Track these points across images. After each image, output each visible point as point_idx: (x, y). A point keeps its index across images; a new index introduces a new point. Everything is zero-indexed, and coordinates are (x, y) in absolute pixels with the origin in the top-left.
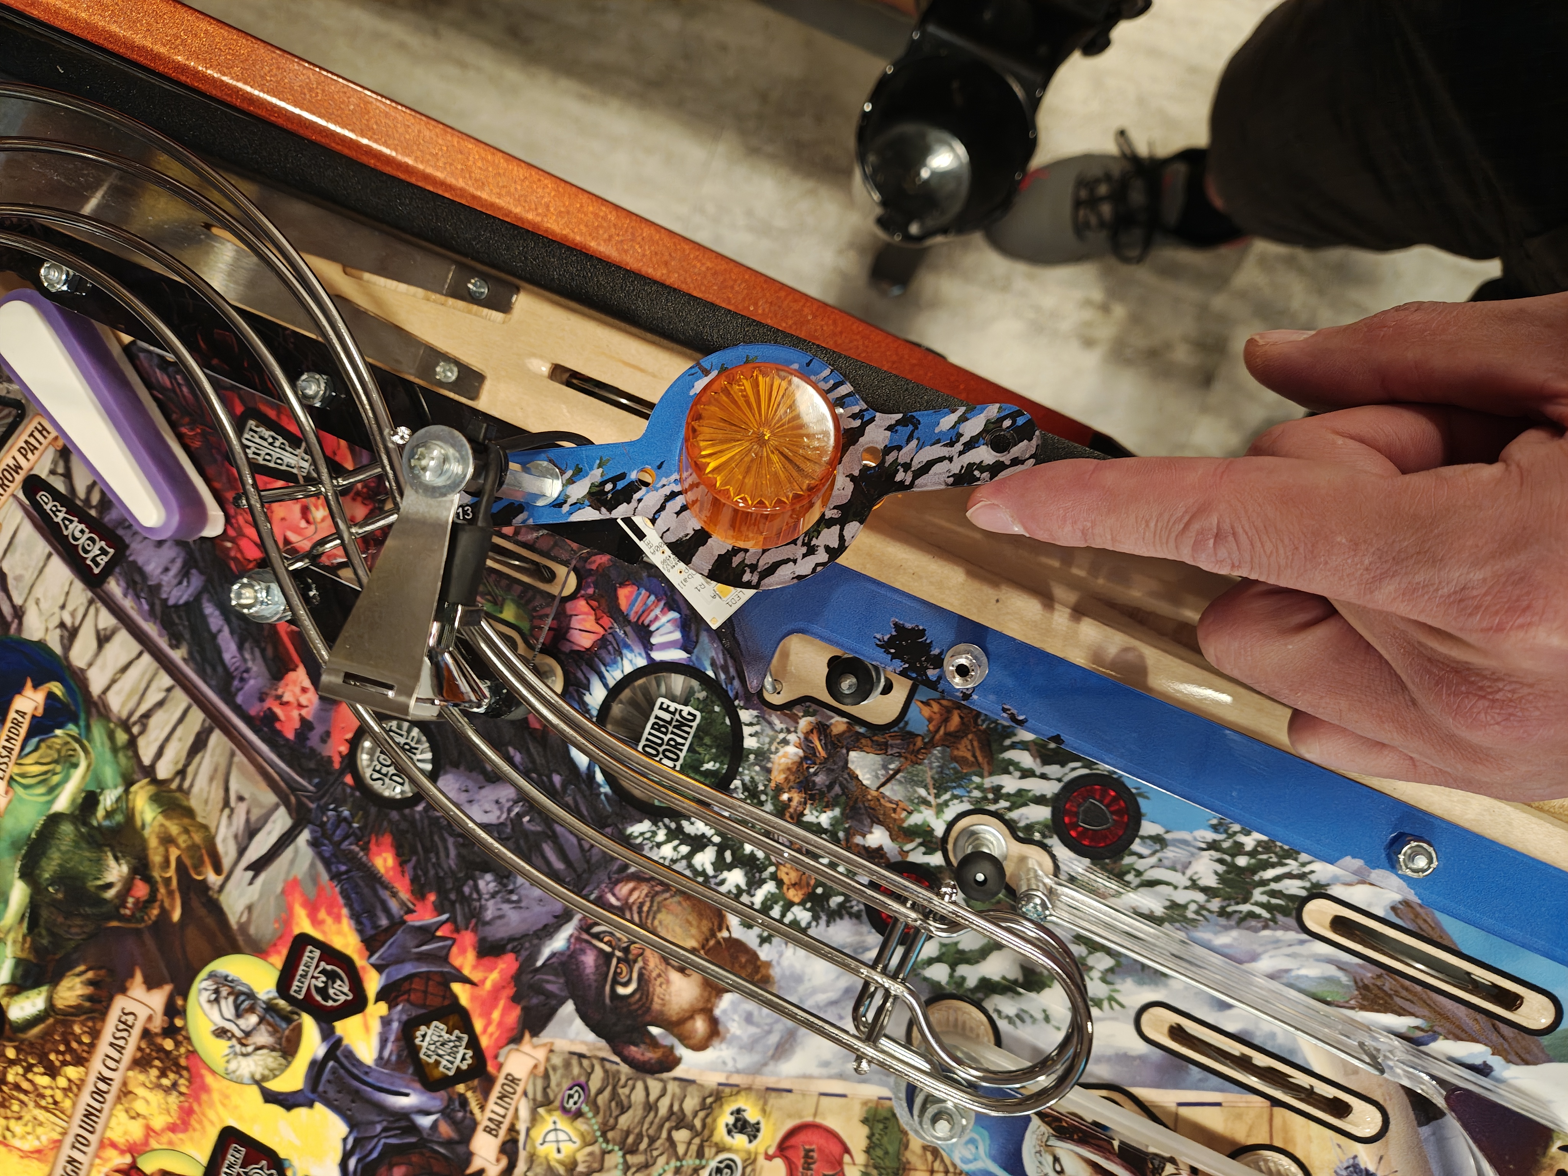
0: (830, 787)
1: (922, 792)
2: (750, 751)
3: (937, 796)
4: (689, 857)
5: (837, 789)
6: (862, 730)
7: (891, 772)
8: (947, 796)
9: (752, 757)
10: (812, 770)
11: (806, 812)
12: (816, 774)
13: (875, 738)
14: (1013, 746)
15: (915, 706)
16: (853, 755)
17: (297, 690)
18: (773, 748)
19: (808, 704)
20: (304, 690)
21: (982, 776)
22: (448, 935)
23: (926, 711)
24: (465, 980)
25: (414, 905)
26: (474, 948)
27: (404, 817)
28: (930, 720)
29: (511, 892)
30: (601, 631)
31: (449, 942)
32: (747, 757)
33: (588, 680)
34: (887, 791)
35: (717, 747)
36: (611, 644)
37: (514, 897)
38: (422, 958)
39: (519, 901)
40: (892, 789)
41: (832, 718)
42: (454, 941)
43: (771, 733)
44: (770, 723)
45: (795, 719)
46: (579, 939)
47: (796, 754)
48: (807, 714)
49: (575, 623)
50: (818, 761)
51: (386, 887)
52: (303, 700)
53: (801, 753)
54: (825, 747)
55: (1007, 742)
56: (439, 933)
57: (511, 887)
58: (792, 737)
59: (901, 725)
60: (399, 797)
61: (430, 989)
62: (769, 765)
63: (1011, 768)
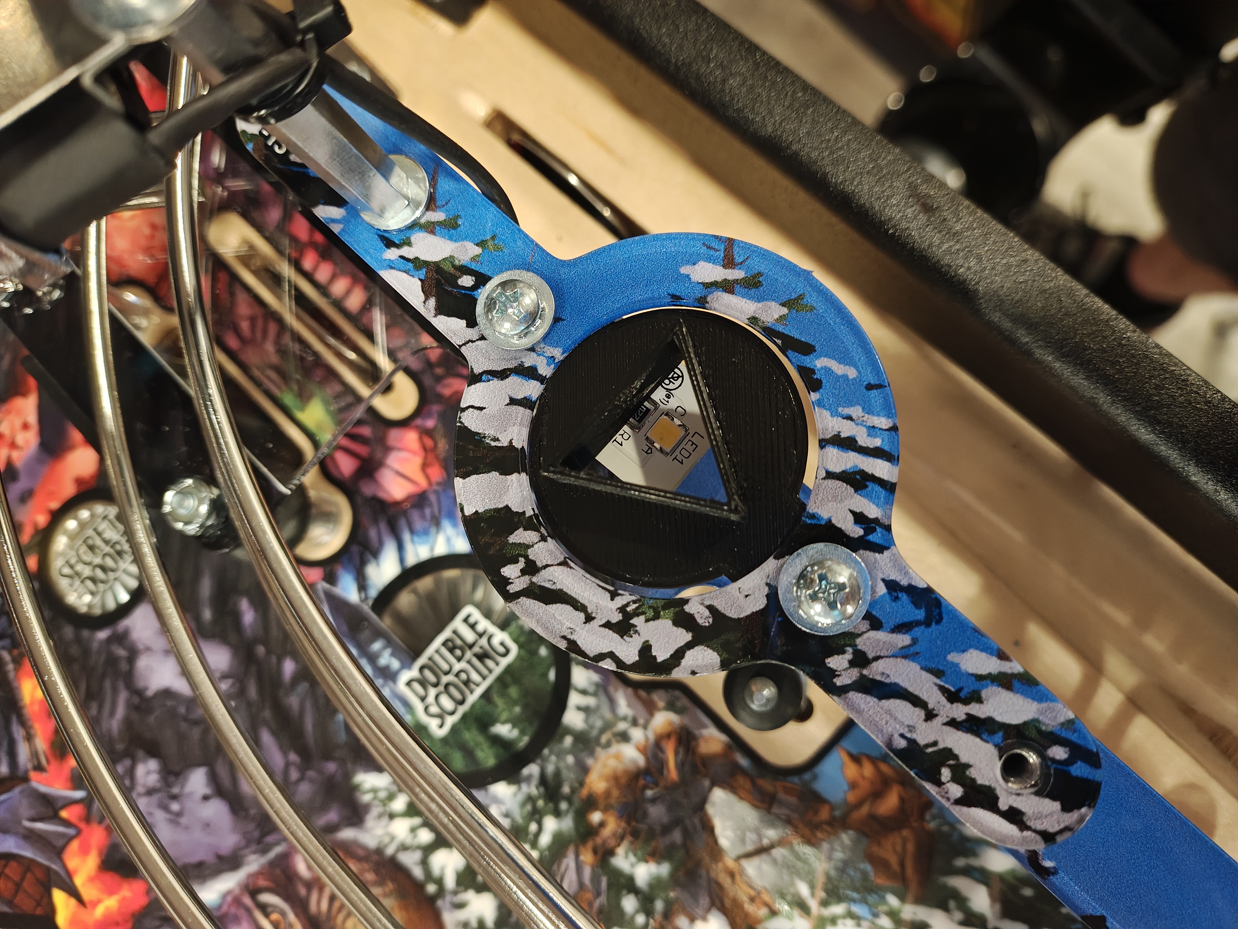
0: (666, 830)
1: (804, 890)
2: (568, 731)
3: (824, 903)
4: (428, 850)
5: (677, 836)
6: (743, 761)
7: (766, 842)
8: (838, 909)
9: (568, 741)
10: (649, 793)
11: (621, 851)
12: (654, 800)
13: (761, 782)
14: (969, 872)
15: (838, 757)
16: (718, 795)
17: (18, 423)
18: (604, 739)
19: (677, 693)
20: (26, 426)
21: (902, 898)
22: (74, 820)
23: (852, 770)
24: (73, 892)
25: (48, 761)
26: (100, 854)
27: (78, 640)
28: (853, 786)
29: (174, 797)
30: (423, 482)
31: (71, 831)
32: (562, 737)
33: (381, 544)
34: (751, 868)
35: (525, 707)
36: (431, 505)
37: (175, 807)
38: (31, 837)
39: (179, 814)
40: (759, 869)
41: (705, 726)
42: (79, 832)
43: (608, 715)
44: (612, 703)
45: (651, 709)
46: (237, 901)
47: (634, 762)
48: (671, 707)
49: (394, 460)
50: (662, 784)
51: (23, 723)
52: (21, 438)
53: (641, 761)
54: (680, 767)
55: (960, 862)
56: (64, 814)
57: (175, 790)
58: (637, 734)
59: (807, 776)
60: (83, 610)
61: (26, 885)
62: (590, 761)
63: (952, 904)
